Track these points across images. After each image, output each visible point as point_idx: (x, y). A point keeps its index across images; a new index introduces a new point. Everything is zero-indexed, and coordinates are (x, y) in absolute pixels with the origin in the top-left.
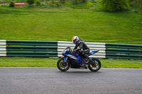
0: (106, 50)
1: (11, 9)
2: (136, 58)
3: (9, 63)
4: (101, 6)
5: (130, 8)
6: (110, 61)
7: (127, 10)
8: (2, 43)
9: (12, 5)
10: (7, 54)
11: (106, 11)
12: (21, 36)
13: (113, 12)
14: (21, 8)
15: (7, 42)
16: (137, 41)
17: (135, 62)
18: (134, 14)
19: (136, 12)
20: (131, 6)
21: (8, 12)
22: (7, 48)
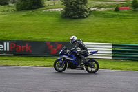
1: (116, 13)
3: (115, 66)
8: (109, 46)
9: (117, 10)
10: (113, 57)
12: (126, 39)
14: (126, 13)
15: (113, 45)
21: (113, 16)
22: (113, 51)
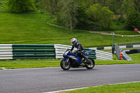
0: (13, 52)
2: (42, 57)
4: (7, 8)
5: (36, 9)
6: (18, 62)
7: (33, 11)
11: (13, 12)
13: (19, 13)
16: (44, 40)
17: (42, 61)
18: (40, 15)
19: (42, 13)
20: (37, 7)
